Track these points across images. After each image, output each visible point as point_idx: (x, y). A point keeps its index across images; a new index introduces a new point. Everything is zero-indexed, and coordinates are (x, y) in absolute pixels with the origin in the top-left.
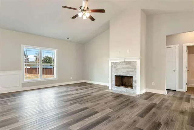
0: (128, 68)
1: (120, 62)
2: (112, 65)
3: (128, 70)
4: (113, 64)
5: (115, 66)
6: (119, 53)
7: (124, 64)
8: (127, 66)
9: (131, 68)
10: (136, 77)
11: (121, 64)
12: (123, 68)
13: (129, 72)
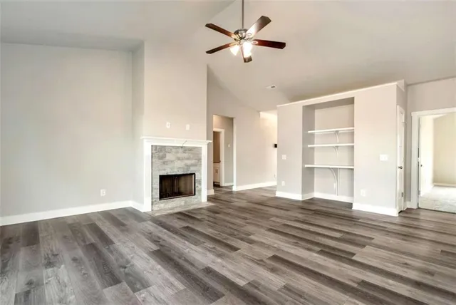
0: (188, 159)
1: (173, 147)
2: (152, 154)
3: (189, 162)
4: (156, 150)
5: (161, 154)
6: (168, 127)
7: (181, 150)
8: (186, 155)
9: (192, 159)
10: (201, 173)
11: (174, 150)
12: (179, 159)
13: (188, 166)
